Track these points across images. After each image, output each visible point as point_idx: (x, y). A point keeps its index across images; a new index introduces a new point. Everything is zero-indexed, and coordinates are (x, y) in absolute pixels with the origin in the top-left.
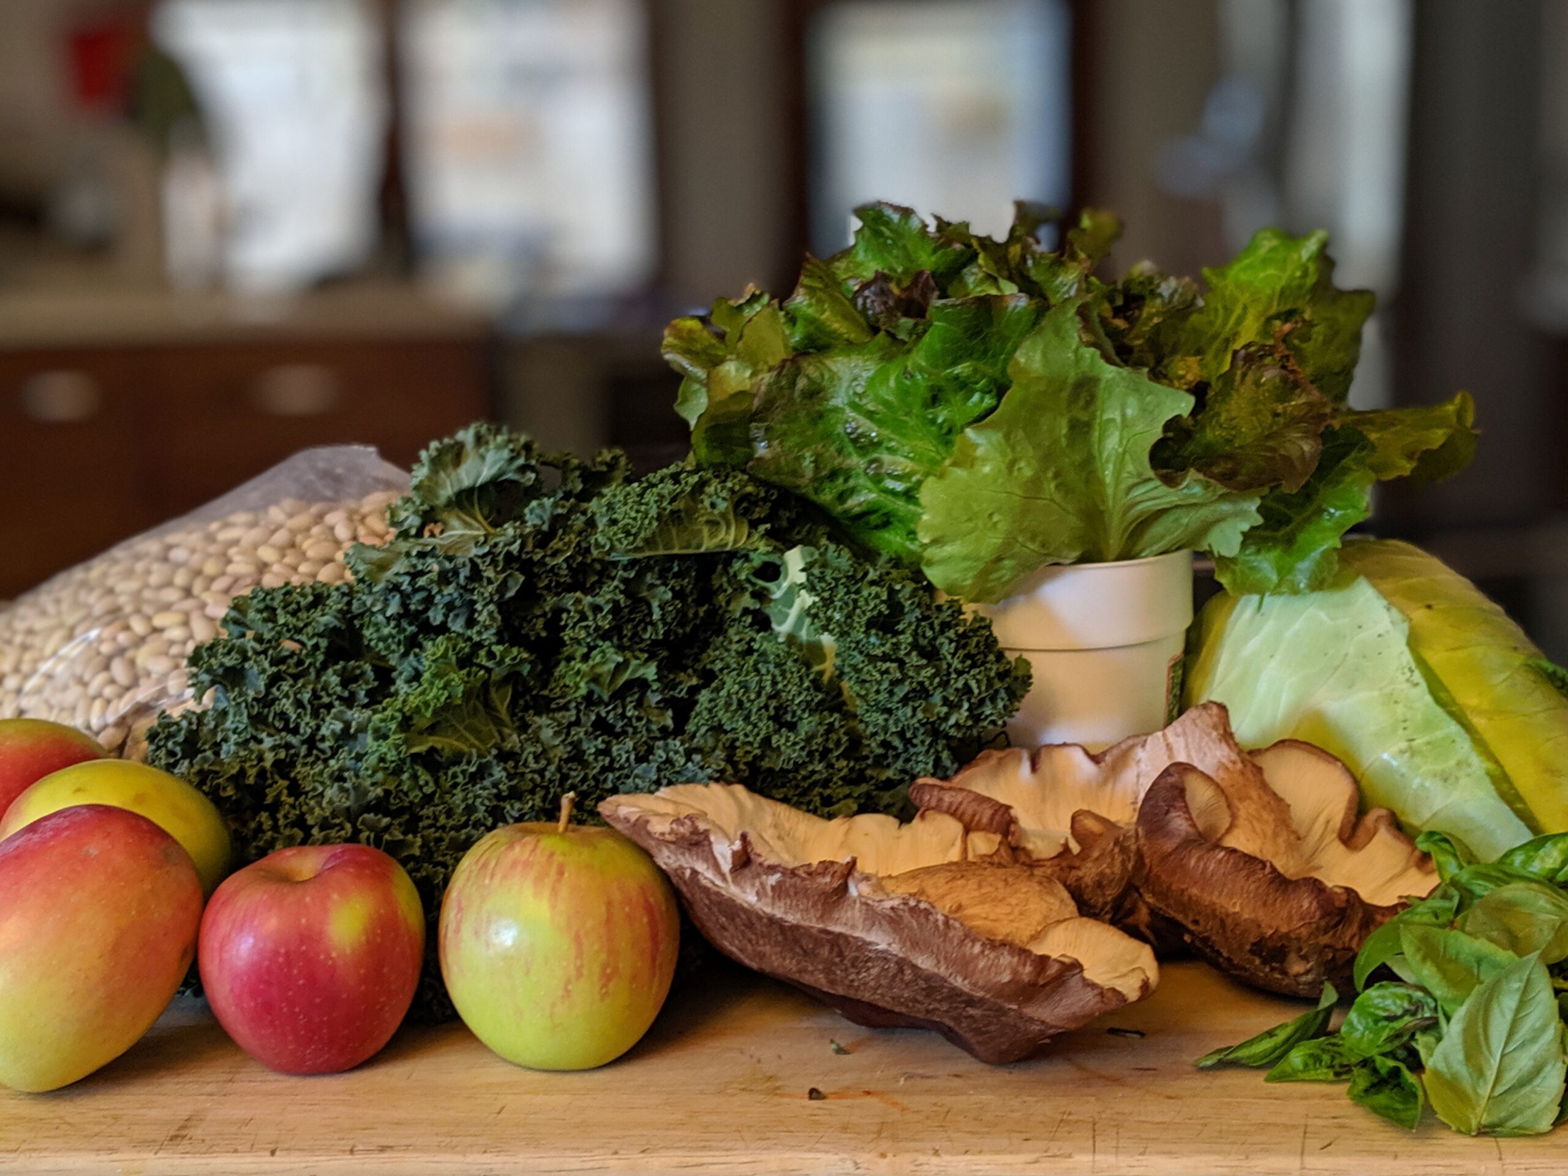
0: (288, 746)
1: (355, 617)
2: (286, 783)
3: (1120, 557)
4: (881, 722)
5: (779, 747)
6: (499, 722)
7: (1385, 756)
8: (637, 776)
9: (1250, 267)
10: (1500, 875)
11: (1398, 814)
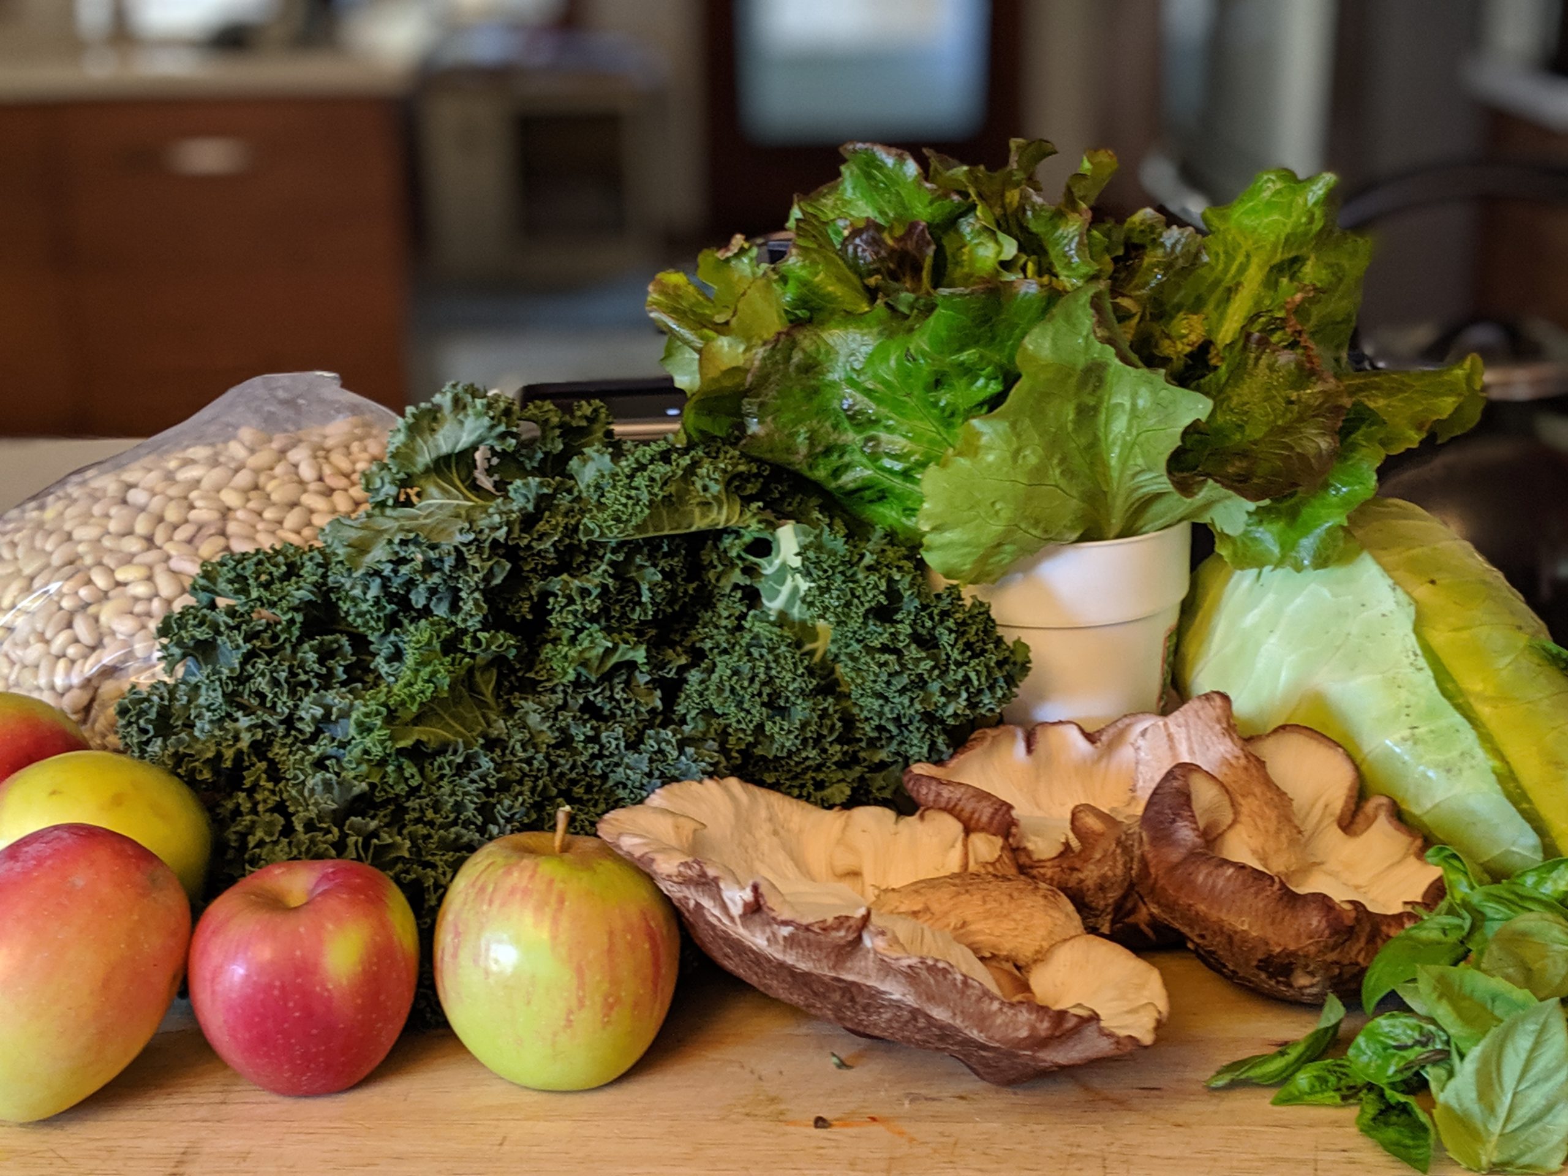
0: (265, 725)
1: (331, 590)
2: (263, 765)
3: (1120, 536)
4: (876, 707)
5: (772, 735)
6: (482, 705)
7: (1388, 742)
8: (628, 767)
9: (1254, 210)
10: (1512, 897)
11: (1398, 801)
